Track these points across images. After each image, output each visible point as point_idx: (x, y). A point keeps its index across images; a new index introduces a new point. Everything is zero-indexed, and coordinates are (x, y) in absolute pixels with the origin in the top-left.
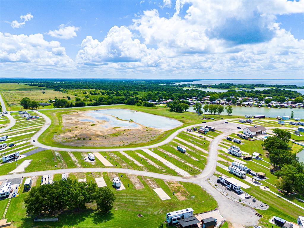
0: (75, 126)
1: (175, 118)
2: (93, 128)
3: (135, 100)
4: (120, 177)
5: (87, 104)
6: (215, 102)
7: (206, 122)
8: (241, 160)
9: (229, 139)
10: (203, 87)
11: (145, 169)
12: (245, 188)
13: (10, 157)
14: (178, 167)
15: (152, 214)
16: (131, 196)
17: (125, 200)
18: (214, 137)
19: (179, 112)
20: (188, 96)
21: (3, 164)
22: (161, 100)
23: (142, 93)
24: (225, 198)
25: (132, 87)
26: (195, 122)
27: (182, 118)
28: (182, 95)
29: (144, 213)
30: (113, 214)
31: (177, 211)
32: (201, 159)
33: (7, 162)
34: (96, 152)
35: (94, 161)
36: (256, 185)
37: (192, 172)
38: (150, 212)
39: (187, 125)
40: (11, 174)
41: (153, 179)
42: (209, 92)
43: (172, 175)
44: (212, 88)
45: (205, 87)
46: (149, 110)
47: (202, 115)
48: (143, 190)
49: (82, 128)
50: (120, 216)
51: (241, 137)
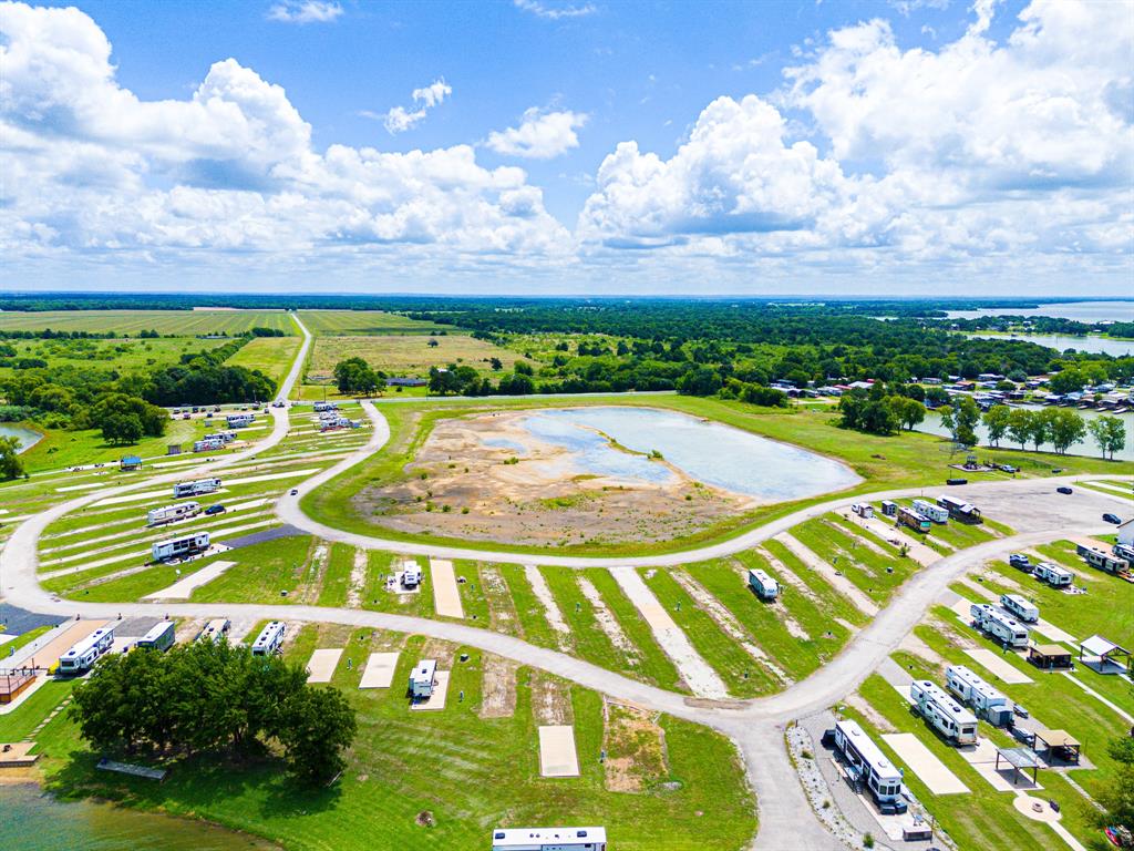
0: (452, 462)
1: (842, 457)
2: (506, 473)
3: (717, 376)
4: (459, 661)
5: (541, 387)
6: (1075, 396)
7: (965, 482)
8: (1016, 663)
9: (1019, 565)
10: (1070, 332)
11: (565, 645)
12: (937, 790)
13: (177, 546)
14: (702, 654)
15: (467, 823)
16: (444, 738)
17: (411, 750)
18: (954, 549)
19: (879, 434)
20: (960, 367)
21: (150, 567)
22: (829, 379)
23: (770, 351)
24: (811, 816)
25: (745, 328)
26: (915, 478)
27: (873, 457)
28: (933, 364)
29: (445, 812)
30: (340, 795)
31: (535, 831)
32: (826, 636)
33: (163, 562)
34: (444, 559)
35: (412, 591)
36: (1002, 785)
37: (745, 682)
38: (469, 813)
39: (875, 486)
40: (145, 602)
41: (568, 688)
42: (1074, 351)
43: (653, 685)
44: (1112, 335)
45: (1079, 330)
46: (755, 418)
47: (970, 448)
48: (500, 723)
49: (467, 471)
50: (358, 805)
51: (1089, 562)
